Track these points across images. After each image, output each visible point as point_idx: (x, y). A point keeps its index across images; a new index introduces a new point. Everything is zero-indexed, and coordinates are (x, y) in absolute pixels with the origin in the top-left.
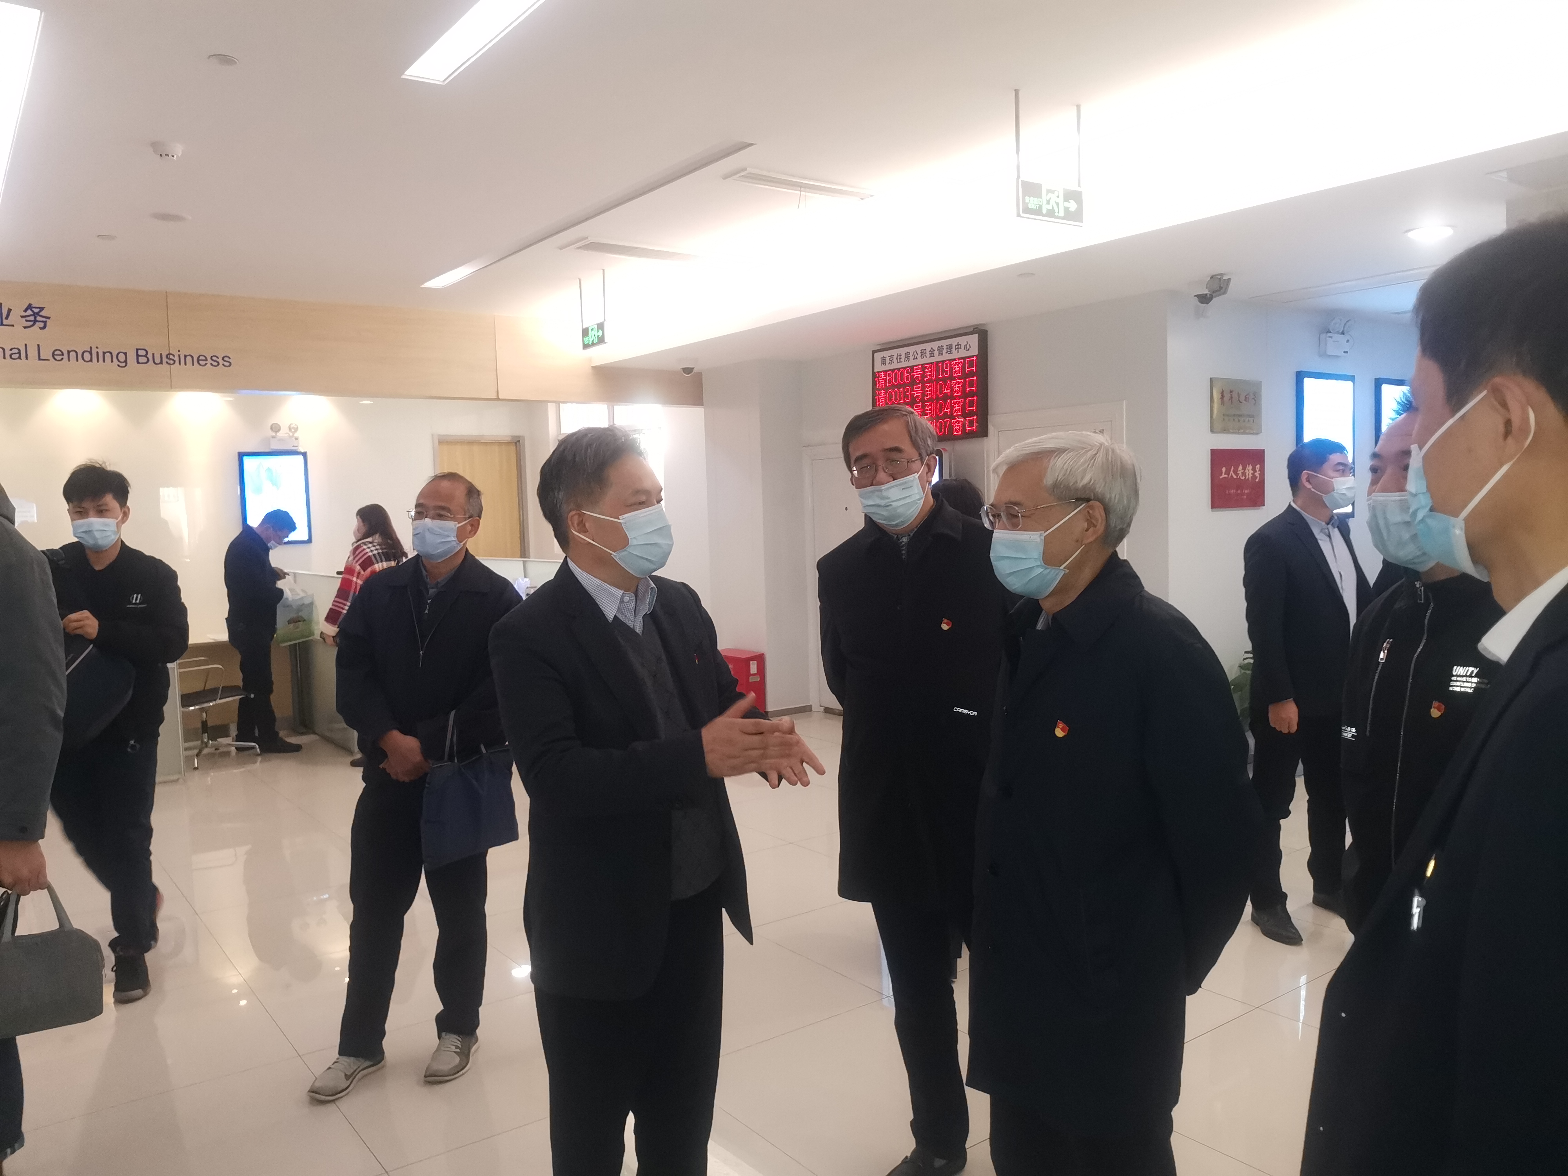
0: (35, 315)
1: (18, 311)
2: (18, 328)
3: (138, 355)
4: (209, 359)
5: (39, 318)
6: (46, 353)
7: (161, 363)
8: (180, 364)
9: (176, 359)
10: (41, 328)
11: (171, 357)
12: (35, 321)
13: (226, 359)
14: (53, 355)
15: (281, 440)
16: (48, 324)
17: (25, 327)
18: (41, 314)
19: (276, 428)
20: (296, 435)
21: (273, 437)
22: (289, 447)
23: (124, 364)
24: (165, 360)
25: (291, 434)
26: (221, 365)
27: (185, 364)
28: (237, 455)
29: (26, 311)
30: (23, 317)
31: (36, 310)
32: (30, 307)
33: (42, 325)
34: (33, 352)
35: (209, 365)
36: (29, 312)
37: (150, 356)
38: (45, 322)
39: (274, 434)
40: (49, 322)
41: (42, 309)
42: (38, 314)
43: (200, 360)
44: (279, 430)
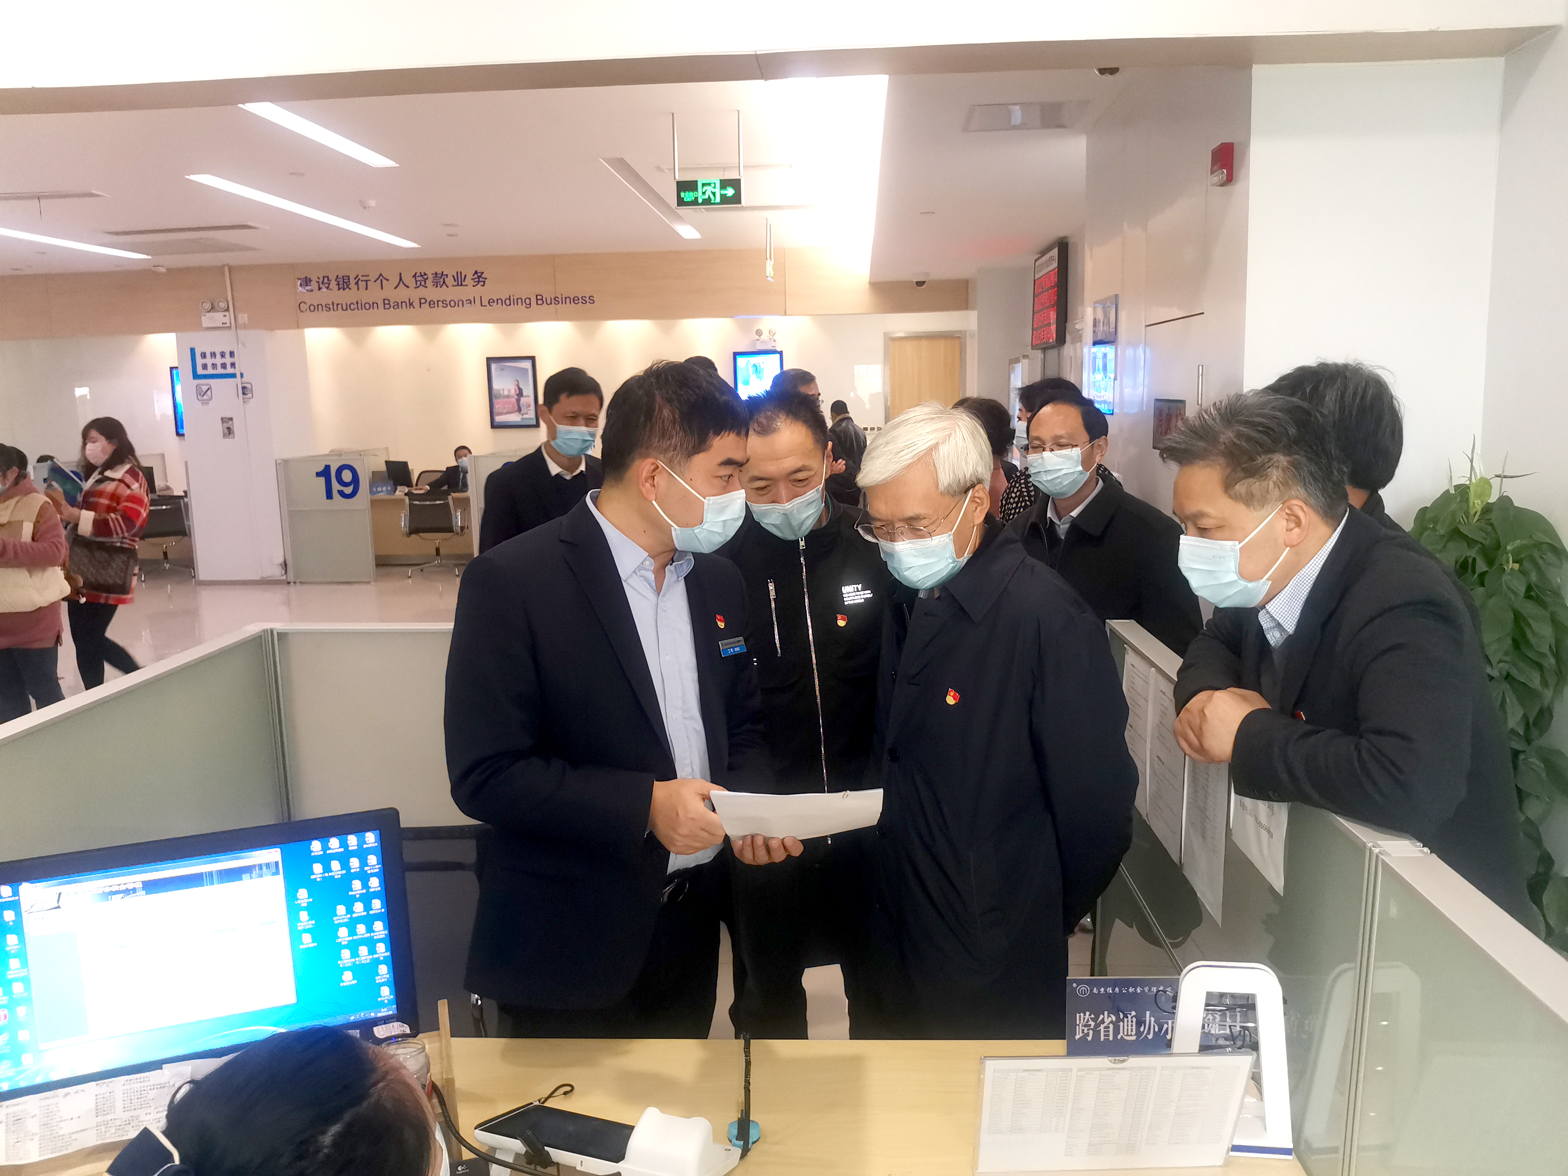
0: (479, 277)
1: (470, 276)
2: (470, 286)
3: (537, 299)
4: (580, 299)
5: (481, 279)
6: (485, 302)
7: (551, 304)
8: (562, 303)
9: (560, 300)
10: (482, 286)
11: (557, 299)
12: (479, 282)
13: (591, 298)
14: (489, 303)
15: (763, 342)
16: (486, 283)
17: (473, 286)
18: (483, 276)
19: (759, 333)
20: (775, 337)
21: (758, 340)
22: (768, 347)
23: (529, 306)
24: (553, 301)
25: (771, 337)
26: (588, 302)
27: (566, 303)
28: (732, 354)
29: (474, 275)
30: (472, 279)
31: (479, 274)
32: (476, 272)
33: (482, 283)
34: (478, 301)
35: (580, 303)
36: (476, 276)
37: (544, 299)
38: (484, 282)
39: (758, 337)
40: (486, 281)
41: (483, 273)
42: (480, 276)
43: (575, 300)
44: (761, 335)
